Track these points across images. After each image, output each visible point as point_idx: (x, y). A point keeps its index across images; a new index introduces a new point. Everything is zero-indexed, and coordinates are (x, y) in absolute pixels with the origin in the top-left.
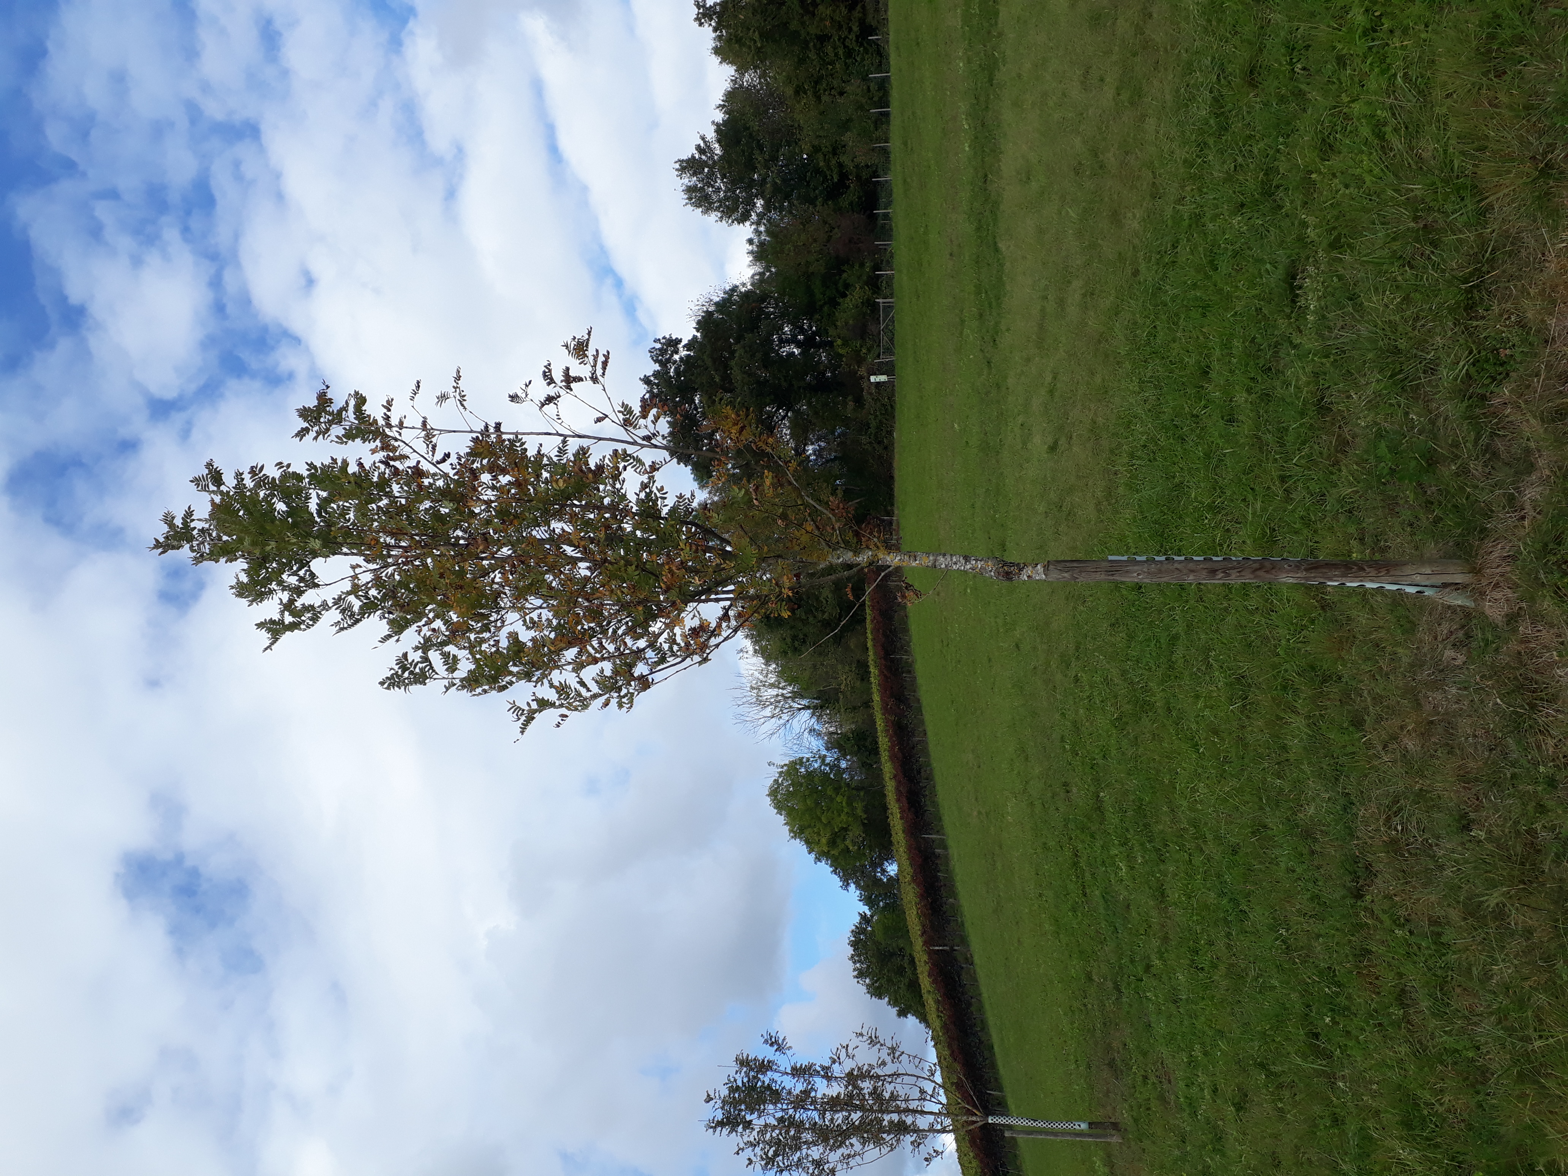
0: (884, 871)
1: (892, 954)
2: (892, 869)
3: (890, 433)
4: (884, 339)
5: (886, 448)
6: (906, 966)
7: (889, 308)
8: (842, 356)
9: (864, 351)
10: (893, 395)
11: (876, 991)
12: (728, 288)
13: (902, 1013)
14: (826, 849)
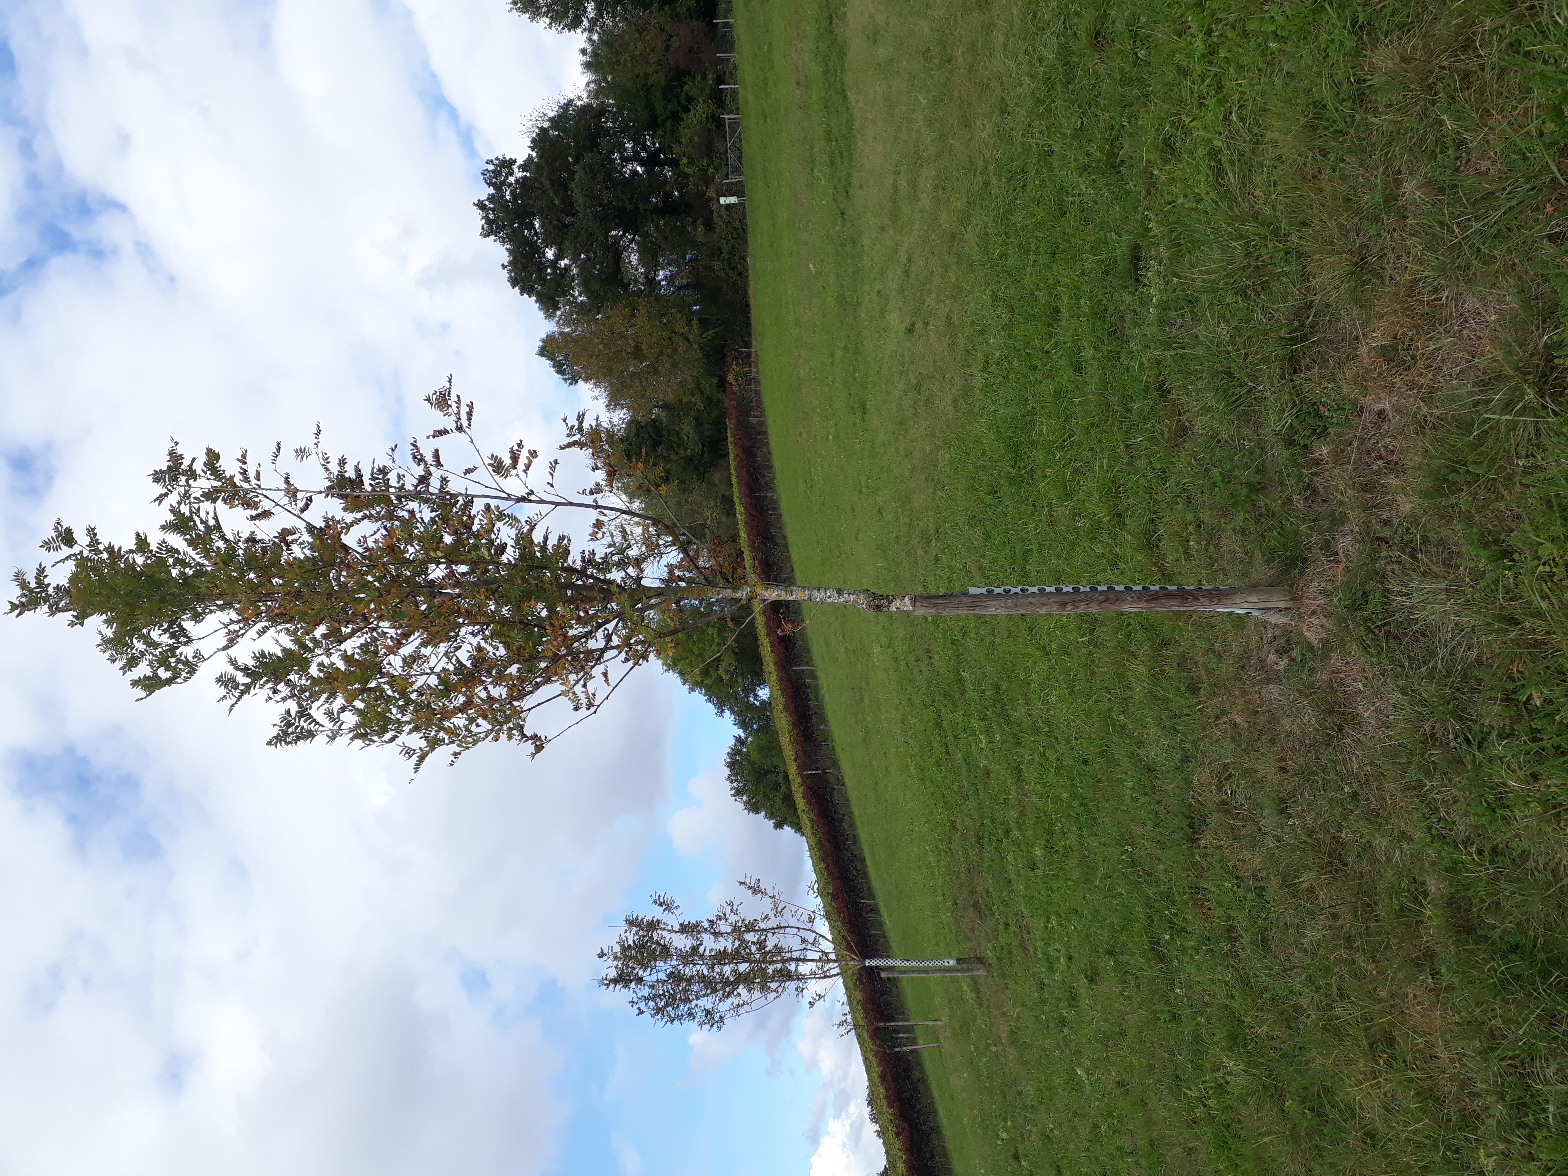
0: (756, 696)
1: (768, 772)
2: (764, 693)
3: (743, 258)
4: (732, 157)
5: (740, 274)
6: (780, 781)
7: (735, 125)
8: (689, 175)
9: (711, 170)
10: (745, 218)
11: (753, 807)
12: (563, 102)
13: (779, 825)
14: (699, 679)
